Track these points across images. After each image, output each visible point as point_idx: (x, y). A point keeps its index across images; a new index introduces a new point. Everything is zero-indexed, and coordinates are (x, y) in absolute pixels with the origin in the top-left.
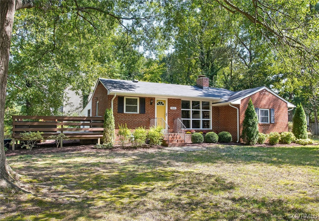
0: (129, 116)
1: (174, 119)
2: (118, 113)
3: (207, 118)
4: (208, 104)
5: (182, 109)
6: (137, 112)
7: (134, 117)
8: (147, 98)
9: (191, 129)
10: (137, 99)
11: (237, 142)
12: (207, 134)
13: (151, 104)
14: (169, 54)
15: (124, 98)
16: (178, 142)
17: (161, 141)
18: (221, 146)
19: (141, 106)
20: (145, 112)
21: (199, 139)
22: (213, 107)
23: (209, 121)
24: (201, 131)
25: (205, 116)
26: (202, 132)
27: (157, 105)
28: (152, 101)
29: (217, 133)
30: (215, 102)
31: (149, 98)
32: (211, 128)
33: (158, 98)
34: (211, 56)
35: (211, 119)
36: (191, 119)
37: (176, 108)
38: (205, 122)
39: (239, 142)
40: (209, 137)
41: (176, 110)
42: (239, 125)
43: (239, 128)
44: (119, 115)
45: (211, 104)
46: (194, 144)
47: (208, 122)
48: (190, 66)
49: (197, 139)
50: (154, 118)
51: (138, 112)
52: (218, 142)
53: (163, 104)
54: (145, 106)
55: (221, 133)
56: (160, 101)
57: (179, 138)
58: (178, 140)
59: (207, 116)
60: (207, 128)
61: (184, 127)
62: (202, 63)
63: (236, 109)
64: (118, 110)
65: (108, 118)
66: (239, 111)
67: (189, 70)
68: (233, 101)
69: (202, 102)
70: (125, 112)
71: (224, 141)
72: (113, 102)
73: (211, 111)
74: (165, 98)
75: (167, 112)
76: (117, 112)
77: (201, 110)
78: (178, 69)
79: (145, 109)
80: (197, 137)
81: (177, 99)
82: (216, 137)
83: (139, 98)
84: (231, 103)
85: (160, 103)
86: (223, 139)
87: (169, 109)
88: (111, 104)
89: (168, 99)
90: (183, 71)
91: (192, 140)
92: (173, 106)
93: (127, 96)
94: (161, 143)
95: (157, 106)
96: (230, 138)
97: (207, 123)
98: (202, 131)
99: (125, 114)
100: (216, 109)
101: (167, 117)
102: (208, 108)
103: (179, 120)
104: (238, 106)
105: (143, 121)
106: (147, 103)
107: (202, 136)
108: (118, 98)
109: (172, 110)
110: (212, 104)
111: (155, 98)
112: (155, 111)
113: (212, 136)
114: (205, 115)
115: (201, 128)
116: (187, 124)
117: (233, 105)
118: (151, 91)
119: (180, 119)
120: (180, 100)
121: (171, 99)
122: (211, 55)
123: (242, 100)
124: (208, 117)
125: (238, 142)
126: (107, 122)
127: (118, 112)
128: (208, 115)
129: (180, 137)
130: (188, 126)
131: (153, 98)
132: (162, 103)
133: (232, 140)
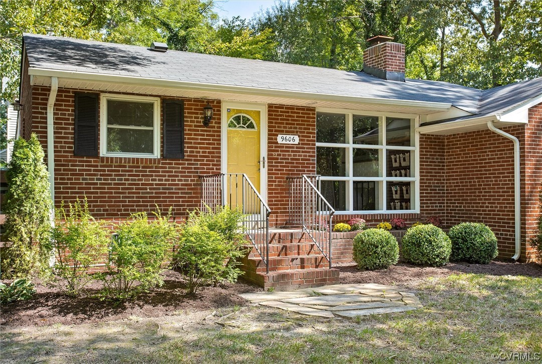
0: (120, 166)
1: (290, 179)
2: (76, 154)
3: (401, 176)
4: (407, 125)
5: (318, 144)
6: (152, 151)
7: (141, 171)
8: (189, 100)
9: (350, 211)
10: (152, 105)
11: (516, 257)
12: (410, 231)
13: (207, 122)
14: (281, 7)
15: (98, 99)
16: (303, 267)
17: (237, 267)
18: (464, 280)
19: (167, 131)
20: (182, 151)
21: (381, 254)
22: (422, 136)
23: (408, 184)
24: (385, 220)
25: (396, 169)
26: (388, 224)
27: (229, 126)
28: (209, 113)
29: (446, 229)
30: (429, 119)
31: (197, 100)
32: (416, 209)
33: (232, 102)
34: (391, 14)
35: (415, 179)
36: (350, 179)
37: (297, 140)
38: (394, 189)
39: (522, 259)
40: (419, 245)
41: (298, 146)
42: (521, 200)
43: (522, 207)
44: (80, 165)
45: (417, 125)
46: (365, 274)
47: (404, 188)
48: (337, 40)
49: (375, 252)
50: (218, 175)
51: (157, 153)
52: (451, 261)
53: (251, 126)
54: (184, 130)
55: (457, 228)
56: (242, 115)
57: (308, 249)
58: (302, 260)
59: (400, 168)
60: (401, 208)
61: (325, 207)
62: (368, 32)
63: (512, 142)
64: (74, 143)
65: (21, 177)
66: (522, 149)
67: (333, 52)
68: (505, 113)
69: (388, 119)
70: (103, 151)
71: (471, 257)
72: (55, 114)
73: (415, 149)
74: (256, 104)
75: (264, 153)
76: (70, 152)
77: (383, 148)
78: (304, 49)
79: (182, 143)
80: (377, 247)
81: (302, 108)
82: (444, 244)
83: (159, 99)
84: (498, 118)
85: (241, 121)
86: (468, 248)
87: (272, 141)
88: (46, 123)
89: (270, 106)
90: (319, 53)
91: (355, 254)
92: (288, 132)
93: (110, 92)
94: (235, 273)
95: (229, 133)
96: (491, 244)
97: (402, 190)
98: (388, 220)
99: (103, 158)
100: (432, 143)
101: (264, 172)
102: (407, 142)
103: (309, 180)
104: (517, 129)
105: (178, 185)
106: (191, 121)
107: (393, 240)
108: (74, 97)
109: (282, 146)
110: (422, 125)
111: (219, 102)
112: (219, 148)
113: (430, 242)
114: (395, 165)
115: (383, 210)
116: (335, 194)
117: (500, 129)
118: (205, 76)
119: (311, 178)
120: (313, 109)
121: (281, 106)
122: (392, 9)
123: (531, 110)
124: (406, 170)
125: (519, 260)
126: (16, 193)
127: (73, 152)
128: (403, 164)
129: (312, 246)
130: (339, 204)
131: (213, 101)
132: (246, 120)
133: (497, 253)
